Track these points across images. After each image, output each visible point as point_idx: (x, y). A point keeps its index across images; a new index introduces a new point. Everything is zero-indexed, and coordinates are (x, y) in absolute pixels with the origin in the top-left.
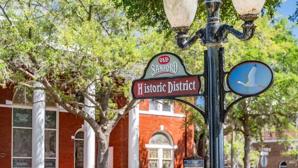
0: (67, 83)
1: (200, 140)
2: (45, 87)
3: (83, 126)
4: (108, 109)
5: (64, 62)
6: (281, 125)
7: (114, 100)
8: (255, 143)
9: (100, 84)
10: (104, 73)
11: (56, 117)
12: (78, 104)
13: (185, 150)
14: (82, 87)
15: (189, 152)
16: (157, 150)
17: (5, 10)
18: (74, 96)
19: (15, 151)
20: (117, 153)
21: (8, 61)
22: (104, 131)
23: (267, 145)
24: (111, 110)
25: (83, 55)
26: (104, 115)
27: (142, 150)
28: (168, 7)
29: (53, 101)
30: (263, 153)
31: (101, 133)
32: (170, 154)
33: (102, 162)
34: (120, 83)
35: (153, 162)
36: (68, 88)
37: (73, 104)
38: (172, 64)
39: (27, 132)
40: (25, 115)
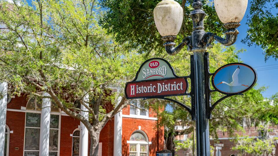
0: (68, 93)
1: (169, 137)
2: (51, 96)
3: (79, 126)
4: (99, 113)
5: (66, 76)
6: (232, 126)
7: (104, 106)
8: (212, 140)
9: (93, 94)
10: (97, 85)
11: (58, 119)
12: (76, 109)
13: (157, 145)
14: (79, 96)
15: (160, 147)
16: (135, 145)
17: (23, 38)
18: (73, 103)
19: (26, 146)
20: (105, 147)
21: (23, 76)
22: (96, 130)
23: (221, 142)
24: (101, 114)
25: (81, 72)
26: (96, 117)
27: (124, 145)
28: (158, 19)
29: (57, 107)
30: (217, 148)
31: (93, 131)
32: (146, 149)
33: (94, 154)
34: (108, 93)
35: (133, 154)
36: (69, 97)
37: (72, 109)
38: (161, 68)
39: (36, 131)
40: (35, 118)
